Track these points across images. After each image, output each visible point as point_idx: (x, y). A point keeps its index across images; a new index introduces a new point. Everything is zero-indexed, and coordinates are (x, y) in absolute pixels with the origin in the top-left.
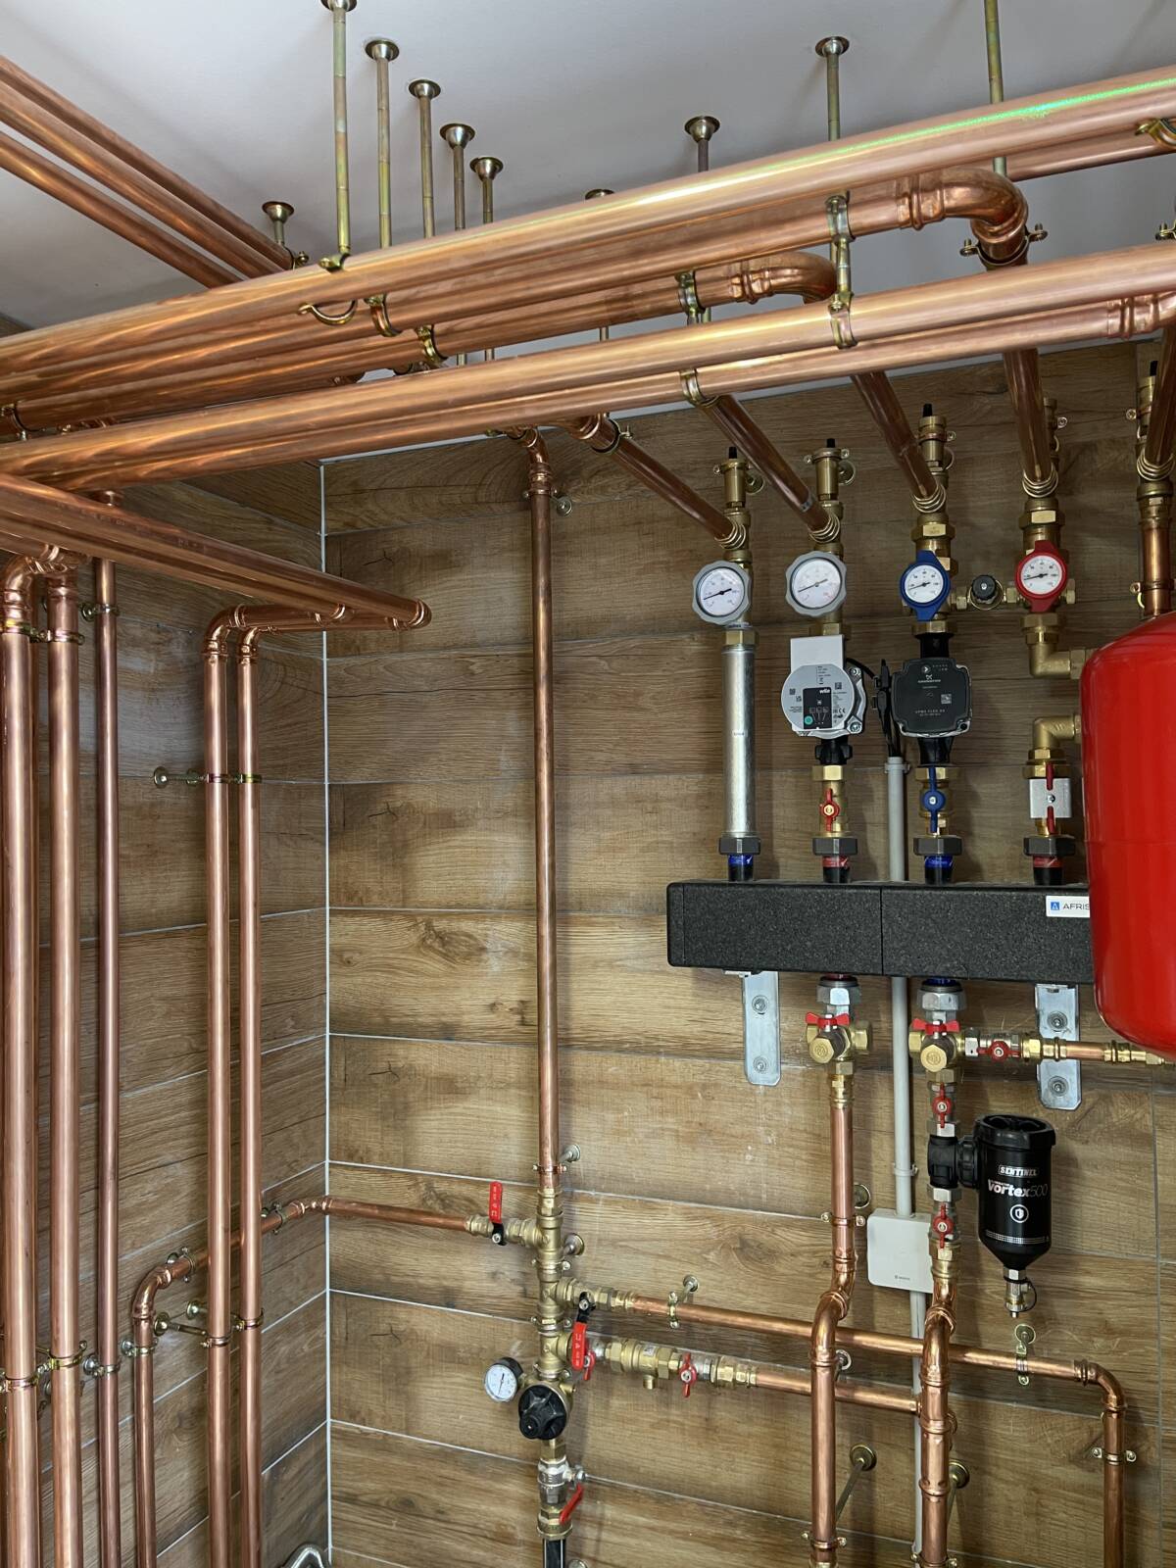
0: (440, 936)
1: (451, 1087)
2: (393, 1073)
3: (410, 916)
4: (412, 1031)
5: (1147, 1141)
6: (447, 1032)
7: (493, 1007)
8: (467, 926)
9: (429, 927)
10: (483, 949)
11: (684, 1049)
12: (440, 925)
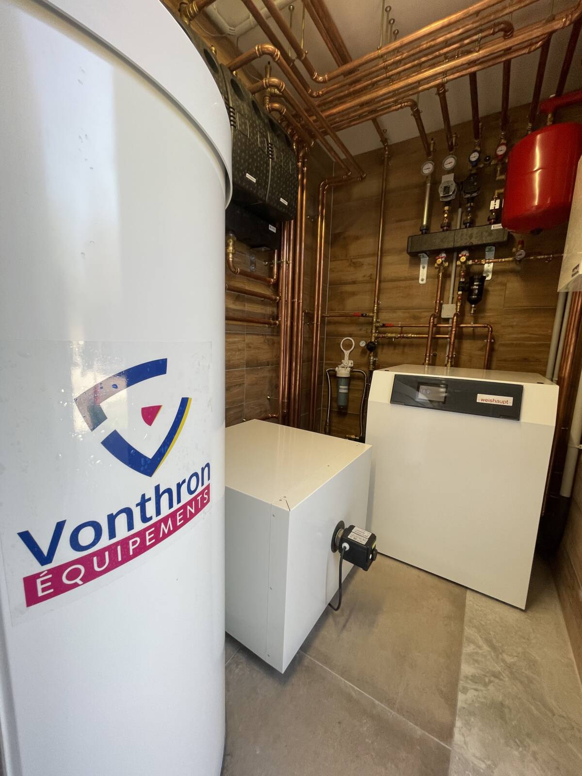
0: (354, 263)
1: (353, 294)
2: (342, 293)
3: (347, 259)
4: (346, 284)
5: (505, 285)
6: (354, 283)
7: (364, 276)
8: (359, 260)
9: (351, 261)
10: (363, 264)
11: (406, 279)
12: (353, 261)
